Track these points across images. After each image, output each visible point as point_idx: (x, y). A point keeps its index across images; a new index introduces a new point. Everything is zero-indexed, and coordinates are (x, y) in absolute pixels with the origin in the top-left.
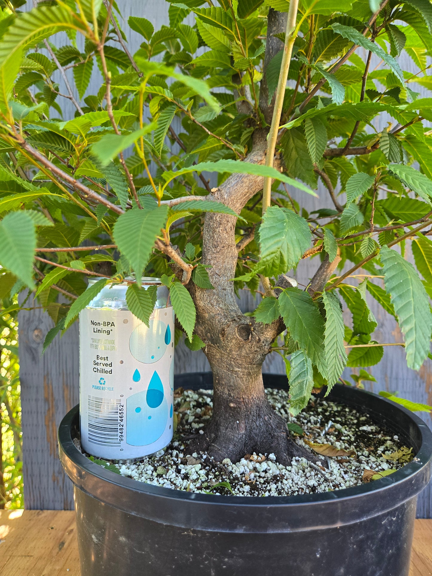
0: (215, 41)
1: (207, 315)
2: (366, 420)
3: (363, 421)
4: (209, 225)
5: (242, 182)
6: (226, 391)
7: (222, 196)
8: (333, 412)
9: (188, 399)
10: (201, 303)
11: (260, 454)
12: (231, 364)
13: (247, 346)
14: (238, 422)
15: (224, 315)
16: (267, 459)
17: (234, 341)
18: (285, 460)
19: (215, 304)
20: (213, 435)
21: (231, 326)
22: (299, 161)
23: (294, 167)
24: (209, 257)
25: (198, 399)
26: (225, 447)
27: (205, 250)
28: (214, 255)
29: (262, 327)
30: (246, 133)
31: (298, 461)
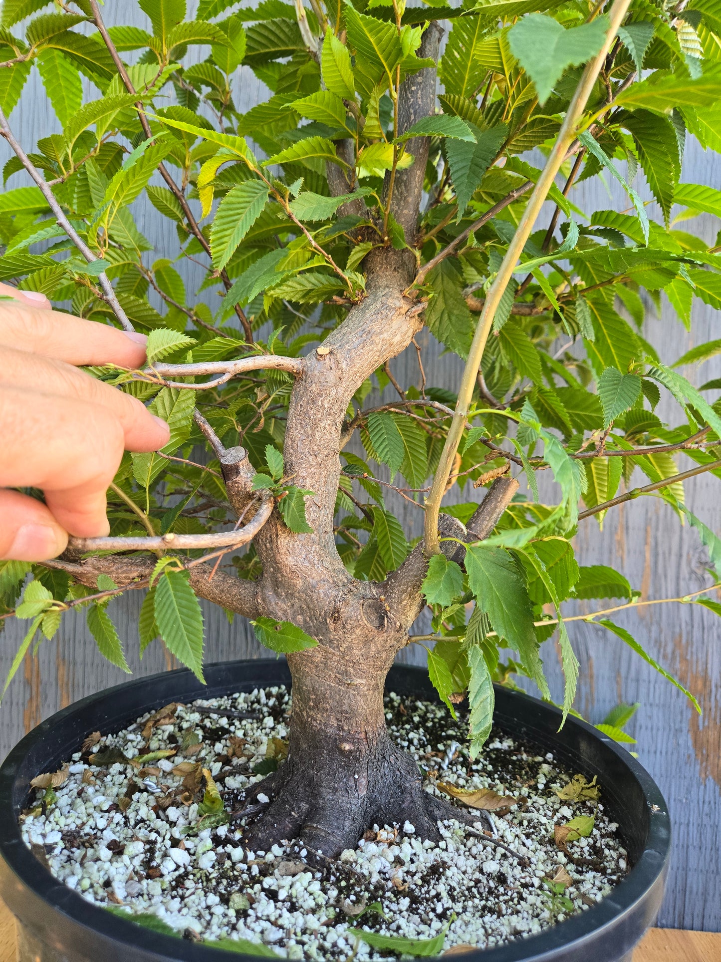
0: (336, 77)
1: (299, 583)
4: (306, 413)
5: (372, 343)
6: (333, 722)
7: (337, 363)
9: (185, 725)
10: (290, 559)
11: (386, 826)
12: (346, 671)
13: (380, 639)
14: (356, 776)
15: (334, 581)
16: (402, 834)
17: (358, 631)
18: (428, 830)
19: (316, 562)
20: (304, 806)
21: (351, 602)
22: (446, 316)
23: (437, 324)
24: (303, 473)
25: (202, 720)
26: (338, 828)
27: (293, 458)
28: (313, 470)
29: (404, 603)
30: (359, 251)
31: (449, 826)
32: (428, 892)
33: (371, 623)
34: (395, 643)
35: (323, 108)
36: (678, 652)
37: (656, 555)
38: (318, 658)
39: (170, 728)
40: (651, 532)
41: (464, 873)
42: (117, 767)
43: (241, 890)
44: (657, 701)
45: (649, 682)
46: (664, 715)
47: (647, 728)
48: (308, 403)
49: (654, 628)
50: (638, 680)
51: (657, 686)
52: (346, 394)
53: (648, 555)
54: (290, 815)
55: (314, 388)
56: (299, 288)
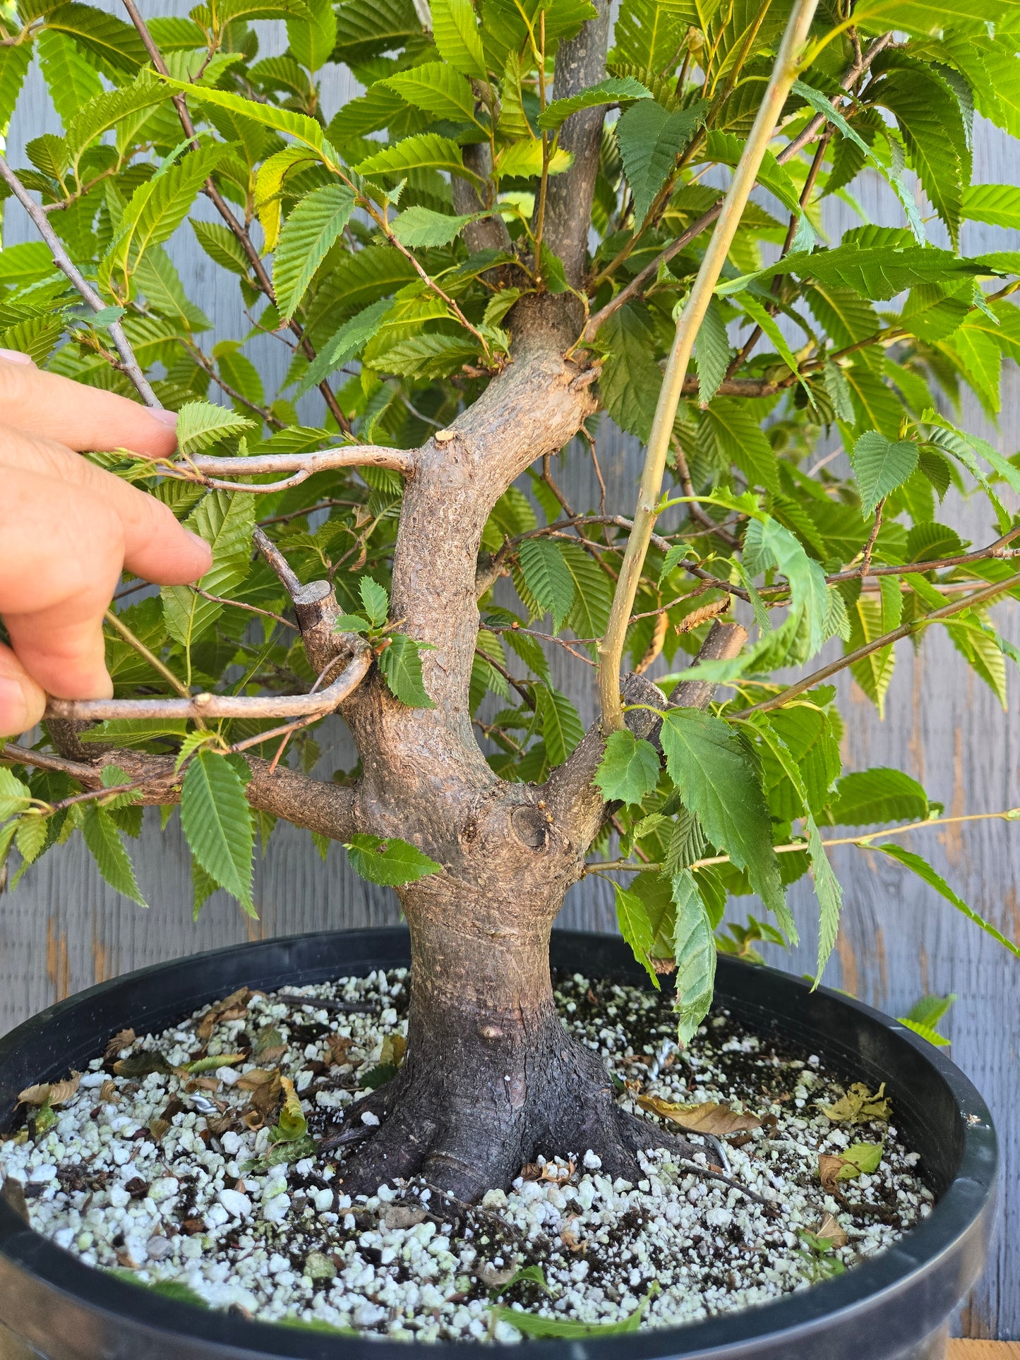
1: (416, 783)
2: (726, 1026)
3: (720, 1027)
4: (422, 530)
5: (518, 425)
6: (471, 995)
7: (466, 453)
8: (642, 1012)
9: (263, 1021)
11: (557, 1158)
12: (489, 916)
13: (538, 865)
14: (507, 1078)
15: (468, 780)
16: (582, 1170)
17: (504, 853)
18: (623, 1164)
19: (440, 751)
20: (429, 1126)
21: (494, 810)
22: (631, 394)
23: (619, 404)
24: (419, 619)
25: (291, 1015)
26: (480, 1157)
27: (405, 599)
28: (435, 615)
29: (575, 810)
30: (501, 301)
31: (655, 1159)
32: (618, 1255)
33: (524, 840)
34: (563, 872)
35: (438, 90)
36: (1010, 916)
37: (971, 771)
38: (447, 896)
39: (240, 1025)
40: (962, 736)
41: (677, 1227)
42: (155, 1078)
43: (323, 1250)
44: (983, 991)
45: (970, 962)
46: (994, 1012)
47: (969, 1033)
48: (424, 515)
49: (973, 880)
50: (952, 960)
51: (981, 968)
52: (481, 501)
53: (959, 771)
54: (408, 1139)
55: (432, 491)
56: (414, 356)
